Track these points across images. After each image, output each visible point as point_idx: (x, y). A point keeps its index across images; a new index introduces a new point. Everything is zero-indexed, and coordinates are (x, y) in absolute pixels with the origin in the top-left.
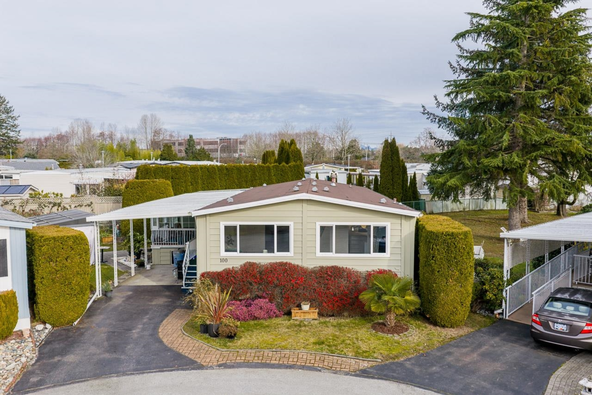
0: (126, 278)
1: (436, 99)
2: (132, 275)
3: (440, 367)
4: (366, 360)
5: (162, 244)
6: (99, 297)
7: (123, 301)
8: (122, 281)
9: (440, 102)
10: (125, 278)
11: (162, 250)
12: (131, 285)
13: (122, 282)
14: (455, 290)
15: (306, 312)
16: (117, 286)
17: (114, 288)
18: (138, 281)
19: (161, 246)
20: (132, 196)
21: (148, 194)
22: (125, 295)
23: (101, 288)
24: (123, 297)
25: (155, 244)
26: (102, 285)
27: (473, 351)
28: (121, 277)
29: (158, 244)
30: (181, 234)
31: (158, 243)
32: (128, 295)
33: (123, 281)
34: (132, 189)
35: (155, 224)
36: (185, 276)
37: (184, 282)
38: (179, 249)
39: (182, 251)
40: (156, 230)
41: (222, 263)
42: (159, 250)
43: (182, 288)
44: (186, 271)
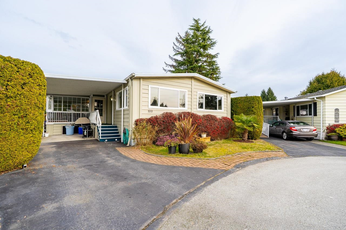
11: (55, 126)
19: (54, 123)
24: (52, 148)
25: (49, 121)
29: (51, 121)
30: (71, 115)
35: (50, 108)
36: (100, 132)
37: (101, 135)
38: (70, 124)
39: (73, 125)
40: (51, 112)
41: (149, 113)
42: (52, 125)
43: (100, 138)
44: (100, 129)
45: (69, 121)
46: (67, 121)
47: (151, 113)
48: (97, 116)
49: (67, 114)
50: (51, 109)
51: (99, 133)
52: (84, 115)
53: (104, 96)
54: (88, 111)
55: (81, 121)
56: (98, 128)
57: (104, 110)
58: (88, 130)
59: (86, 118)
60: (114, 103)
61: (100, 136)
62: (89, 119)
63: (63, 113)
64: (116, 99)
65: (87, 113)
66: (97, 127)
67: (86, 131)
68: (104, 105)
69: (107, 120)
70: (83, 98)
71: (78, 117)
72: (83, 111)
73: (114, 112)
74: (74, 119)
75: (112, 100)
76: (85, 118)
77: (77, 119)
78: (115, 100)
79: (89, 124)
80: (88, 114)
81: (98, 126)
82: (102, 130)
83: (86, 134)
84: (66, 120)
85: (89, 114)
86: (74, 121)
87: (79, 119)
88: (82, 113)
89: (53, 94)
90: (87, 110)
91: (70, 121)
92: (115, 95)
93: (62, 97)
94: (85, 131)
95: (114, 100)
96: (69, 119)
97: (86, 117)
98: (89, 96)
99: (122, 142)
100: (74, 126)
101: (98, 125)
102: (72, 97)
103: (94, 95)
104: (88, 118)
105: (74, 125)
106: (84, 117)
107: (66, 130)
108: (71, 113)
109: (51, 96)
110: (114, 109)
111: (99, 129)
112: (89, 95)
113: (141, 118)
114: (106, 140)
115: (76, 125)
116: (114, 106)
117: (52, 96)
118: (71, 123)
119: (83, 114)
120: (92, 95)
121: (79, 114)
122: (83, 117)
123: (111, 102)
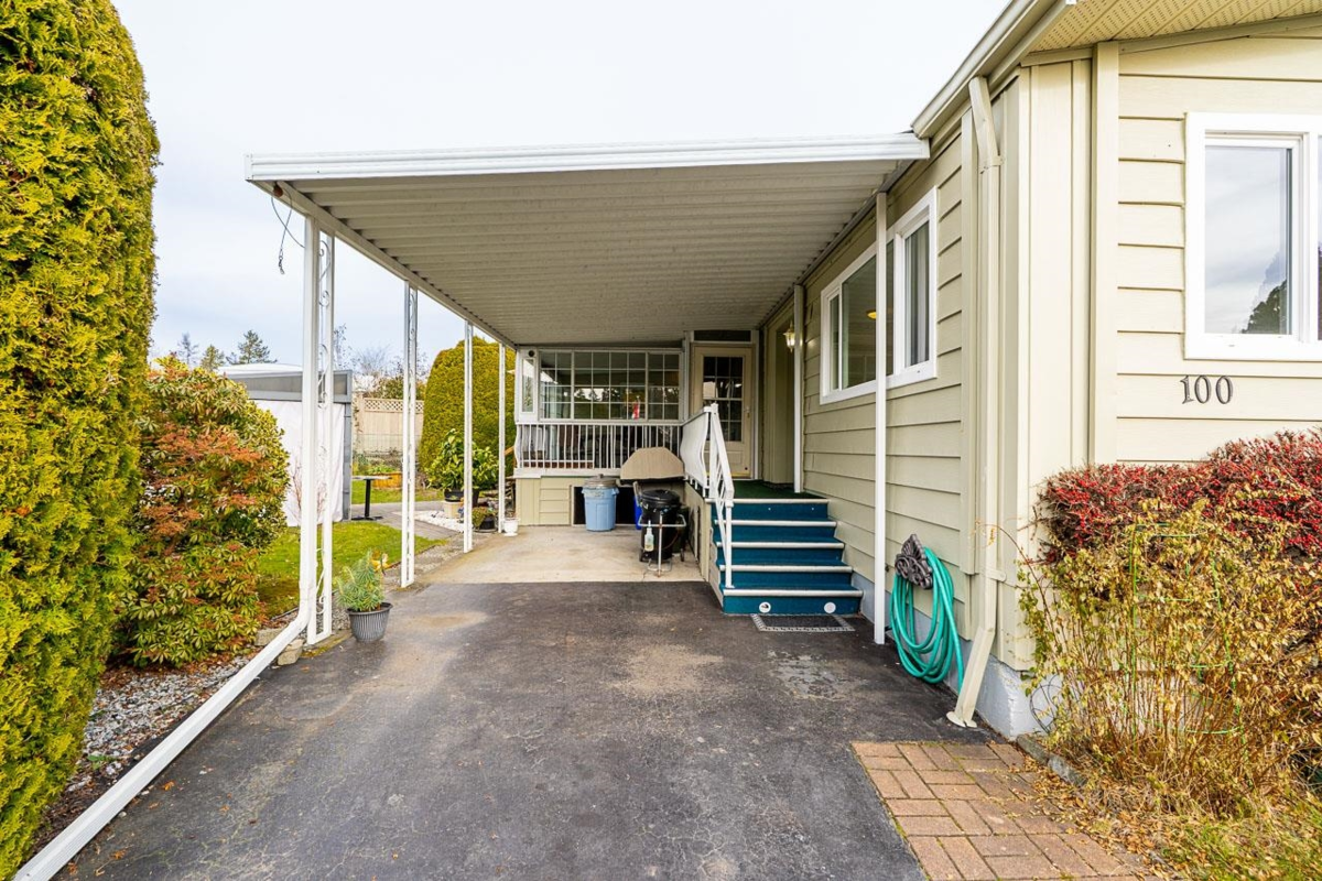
0: (446, 557)
2: (466, 551)
5: (547, 465)
6: (313, 639)
7: (453, 670)
8: (429, 567)
10: (441, 560)
11: (546, 483)
12: (471, 581)
13: (433, 572)
16: (411, 587)
17: (399, 592)
18: (489, 566)
19: (543, 471)
20: (448, 381)
21: (486, 375)
22: (454, 627)
23: (327, 592)
24: (446, 644)
25: (526, 465)
26: (335, 573)
28: (426, 555)
29: (533, 465)
30: (604, 437)
31: (537, 461)
32: (471, 629)
33: (437, 569)
34: (449, 365)
35: (528, 405)
36: (728, 543)
37: (729, 567)
38: (602, 476)
39: (611, 482)
40: (530, 424)
41: (1194, 409)
42: (538, 481)
43: (726, 592)
44: (727, 524)
45: (597, 466)
46: (589, 466)
47: (1213, 407)
48: (708, 439)
49: (590, 431)
50: (531, 409)
51: (720, 549)
52: (661, 436)
53: (743, 335)
54: (677, 418)
55: (645, 464)
56: (714, 514)
57: (746, 409)
58: (661, 525)
59: (669, 453)
60: (805, 361)
61: (723, 573)
62: (680, 458)
63: (576, 427)
64: (818, 336)
65: (671, 423)
66: (709, 508)
67: (655, 531)
68: (748, 385)
69: (762, 464)
70: (655, 351)
71: (632, 445)
72: (655, 417)
73: (805, 417)
74: (618, 454)
75: (791, 342)
76: (662, 452)
77: (631, 453)
78: (811, 344)
79: (679, 482)
80: (675, 428)
81: (713, 505)
82: (738, 532)
83: (651, 549)
84: (586, 461)
85: (681, 428)
86: (618, 466)
87: (638, 452)
88: (650, 425)
89: (537, 345)
90: (673, 412)
91: (604, 466)
92: (809, 311)
93: (570, 354)
94: (649, 531)
95: (805, 344)
96: (597, 455)
97: (667, 446)
98: (678, 344)
99: (879, 639)
100: (615, 486)
101: (714, 496)
102: (628, 351)
103: (699, 335)
104: (675, 451)
105: (618, 482)
106: (660, 445)
107: (586, 505)
108: (604, 427)
109: (531, 354)
110: (805, 398)
111: (720, 521)
112: (676, 336)
113: (1110, 462)
114: (764, 608)
115: (623, 482)
116: (805, 379)
117: (535, 351)
118: (606, 472)
119: (654, 428)
120: (692, 334)
121: (640, 428)
122: (654, 445)
123: (787, 356)
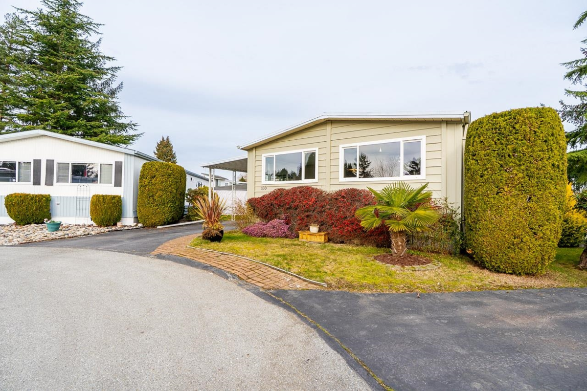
1: (562, 103)
3: (428, 318)
4: (306, 281)
9: (567, 105)
14: (516, 205)
15: (313, 234)
27: (542, 312)
47: (264, 191)
